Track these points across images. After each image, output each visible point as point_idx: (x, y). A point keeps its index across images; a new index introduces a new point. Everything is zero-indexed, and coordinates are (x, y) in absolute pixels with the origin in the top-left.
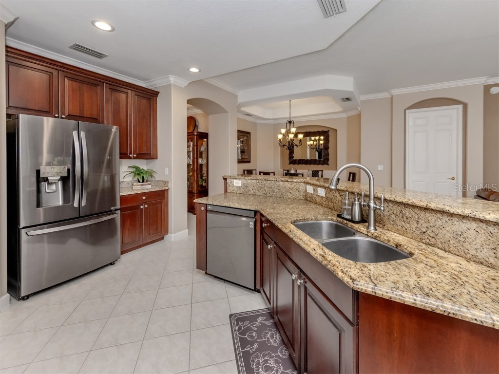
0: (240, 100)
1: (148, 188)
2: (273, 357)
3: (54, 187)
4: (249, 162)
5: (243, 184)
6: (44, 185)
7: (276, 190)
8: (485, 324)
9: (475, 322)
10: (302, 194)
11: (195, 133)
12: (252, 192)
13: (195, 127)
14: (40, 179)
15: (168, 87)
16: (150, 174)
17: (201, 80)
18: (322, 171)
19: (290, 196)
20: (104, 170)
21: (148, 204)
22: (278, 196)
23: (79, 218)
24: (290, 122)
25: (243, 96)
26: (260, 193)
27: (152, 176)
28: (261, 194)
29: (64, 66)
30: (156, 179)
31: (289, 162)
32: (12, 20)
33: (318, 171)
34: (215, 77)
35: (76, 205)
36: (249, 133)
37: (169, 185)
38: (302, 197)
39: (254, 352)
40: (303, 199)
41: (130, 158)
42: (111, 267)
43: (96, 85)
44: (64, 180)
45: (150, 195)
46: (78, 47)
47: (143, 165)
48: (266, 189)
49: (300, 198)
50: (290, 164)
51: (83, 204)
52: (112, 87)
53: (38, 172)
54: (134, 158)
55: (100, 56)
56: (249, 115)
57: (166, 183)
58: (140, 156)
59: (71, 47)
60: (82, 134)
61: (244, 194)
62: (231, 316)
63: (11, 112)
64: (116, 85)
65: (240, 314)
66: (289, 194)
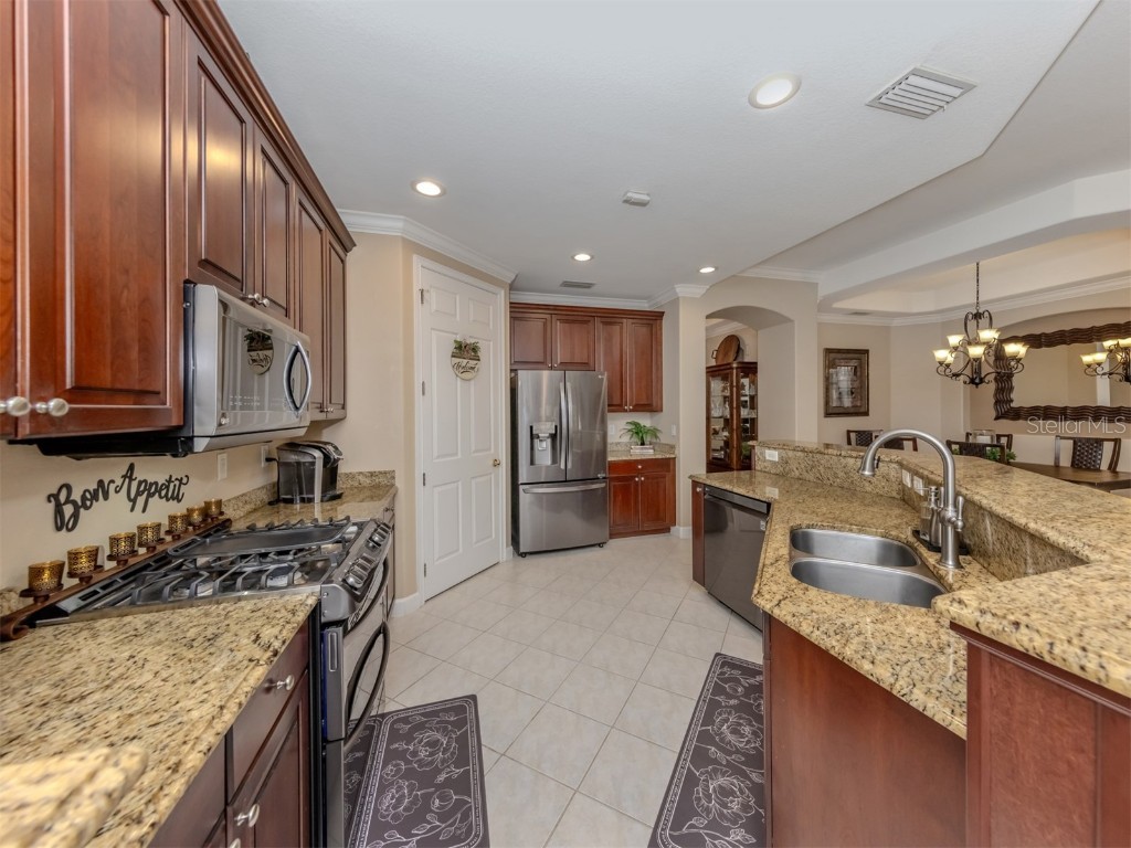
0: (823, 292)
1: (648, 453)
2: (753, 726)
3: (544, 444)
4: (866, 414)
5: (781, 458)
6: (536, 441)
7: (841, 474)
8: (881, 684)
9: (871, 678)
10: (895, 487)
11: (735, 365)
12: (797, 473)
13: (738, 352)
14: (533, 437)
15: (675, 302)
16: (654, 432)
17: (734, 276)
18: (1117, 442)
19: (869, 489)
20: (598, 426)
21: (647, 478)
22: (846, 485)
23: (566, 482)
24: (977, 316)
25: (828, 282)
26: (810, 477)
27: (656, 437)
28: (812, 478)
29: (556, 308)
30: (662, 441)
31: (994, 414)
32: (513, 277)
33: (1099, 442)
34: (760, 264)
35: (563, 467)
36: (867, 352)
37: (676, 452)
38: (894, 494)
39: (726, 706)
40: (898, 497)
41: (626, 411)
42: (597, 548)
43: (586, 322)
44: (553, 437)
45: (647, 463)
46: (567, 284)
47: (645, 420)
48: (821, 468)
49: (889, 495)
50: (997, 418)
51: (569, 466)
52: (604, 320)
53: (531, 428)
54: (631, 411)
55: (589, 286)
56: (857, 313)
57: (672, 447)
58: (639, 408)
59: (561, 285)
60: (568, 384)
61: (782, 475)
62: (717, 655)
63: (514, 367)
64: (610, 317)
65: (732, 658)
66: (867, 484)
